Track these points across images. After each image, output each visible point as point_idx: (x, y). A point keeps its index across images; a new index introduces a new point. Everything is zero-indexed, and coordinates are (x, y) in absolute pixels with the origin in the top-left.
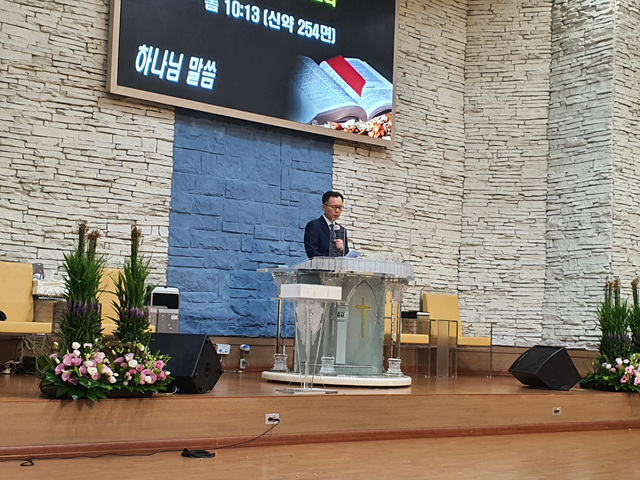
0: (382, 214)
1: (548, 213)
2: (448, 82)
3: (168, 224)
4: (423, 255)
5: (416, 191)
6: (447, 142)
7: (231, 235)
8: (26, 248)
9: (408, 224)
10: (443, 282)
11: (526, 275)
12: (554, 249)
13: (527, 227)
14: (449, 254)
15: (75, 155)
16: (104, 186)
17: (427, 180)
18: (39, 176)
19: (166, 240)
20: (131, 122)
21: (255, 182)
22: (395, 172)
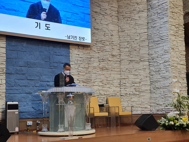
0: (90, 70)
1: (150, 66)
2: (112, 22)
3: (5, 78)
4: (107, 83)
5: (103, 61)
6: (113, 43)
7: (31, 81)
9: (100, 73)
10: (115, 93)
11: (144, 88)
12: (153, 79)
13: (143, 71)
14: (116, 83)
19: (5, 84)
21: (39, 61)
22: (94, 54)
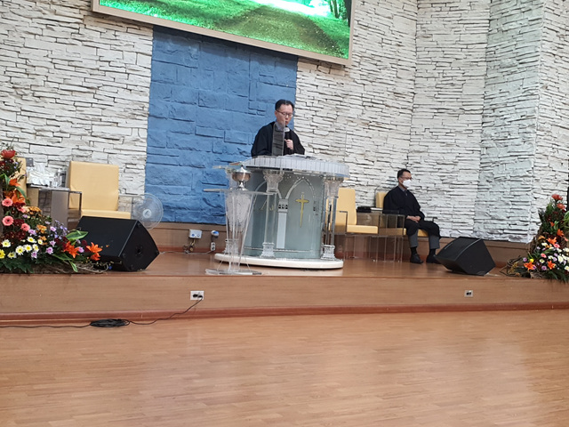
0: (340, 124)
2: (402, 11)
3: (146, 127)
4: (375, 159)
5: (371, 104)
6: (400, 63)
7: (202, 138)
8: (20, 144)
10: (393, 183)
11: (463, 177)
12: (487, 156)
13: (465, 137)
14: (399, 159)
15: (63, 65)
16: (89, 92)
17: (381, 95)
18: (30, 82)
19: (144, 141)
20: (114, 38)
21: (225, 93)
22: (352, 87)
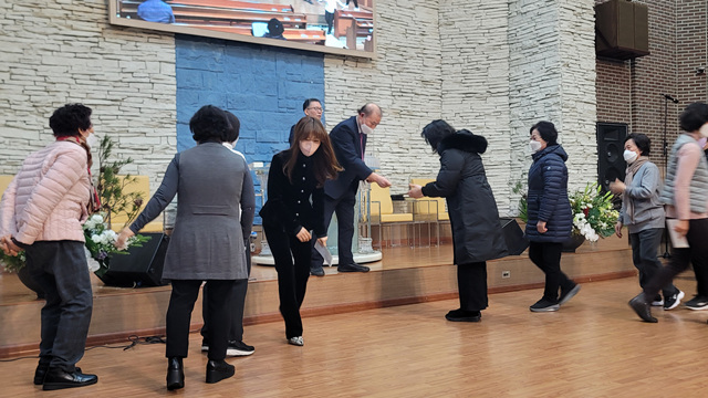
1: (511, 106)
2: (424, 1)
3: (175, 134)
5: (400, 94)
6: (425, 52)
9: (394, 122)
12: (517, 136)
15: (84, 80)
16: (114, 105)
17: (410, 84)
19: (174, 148)
20: (136, 48)
21: (254, 94)
22: (380, 79)
